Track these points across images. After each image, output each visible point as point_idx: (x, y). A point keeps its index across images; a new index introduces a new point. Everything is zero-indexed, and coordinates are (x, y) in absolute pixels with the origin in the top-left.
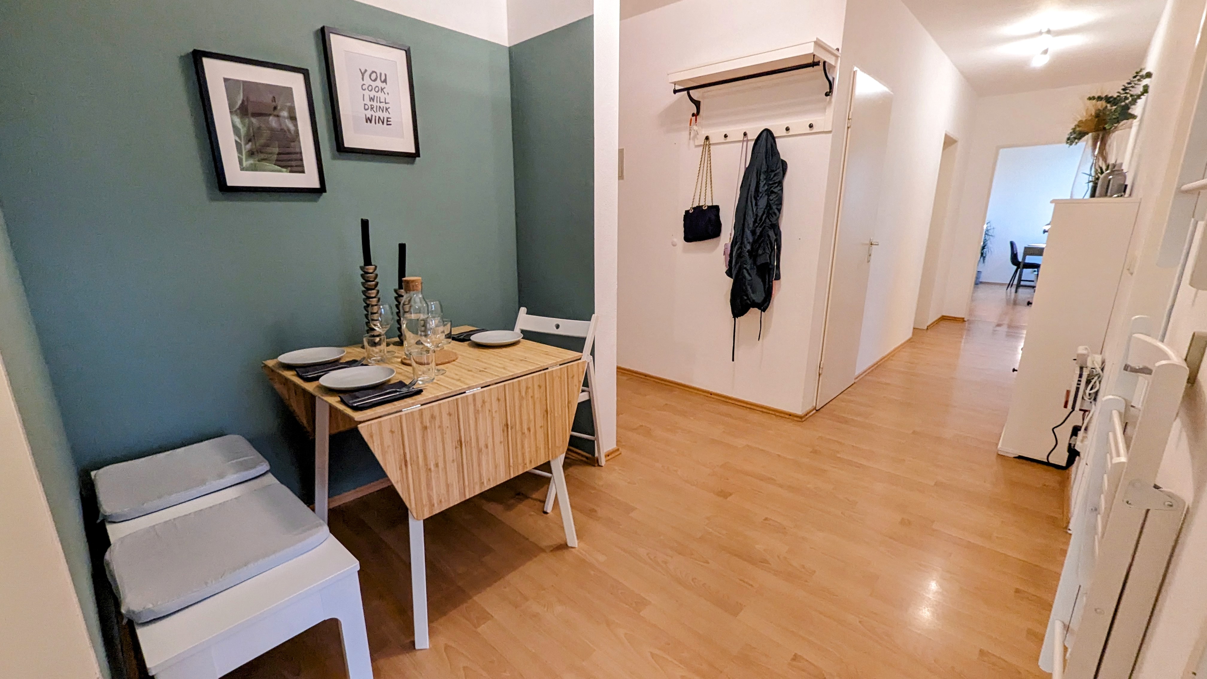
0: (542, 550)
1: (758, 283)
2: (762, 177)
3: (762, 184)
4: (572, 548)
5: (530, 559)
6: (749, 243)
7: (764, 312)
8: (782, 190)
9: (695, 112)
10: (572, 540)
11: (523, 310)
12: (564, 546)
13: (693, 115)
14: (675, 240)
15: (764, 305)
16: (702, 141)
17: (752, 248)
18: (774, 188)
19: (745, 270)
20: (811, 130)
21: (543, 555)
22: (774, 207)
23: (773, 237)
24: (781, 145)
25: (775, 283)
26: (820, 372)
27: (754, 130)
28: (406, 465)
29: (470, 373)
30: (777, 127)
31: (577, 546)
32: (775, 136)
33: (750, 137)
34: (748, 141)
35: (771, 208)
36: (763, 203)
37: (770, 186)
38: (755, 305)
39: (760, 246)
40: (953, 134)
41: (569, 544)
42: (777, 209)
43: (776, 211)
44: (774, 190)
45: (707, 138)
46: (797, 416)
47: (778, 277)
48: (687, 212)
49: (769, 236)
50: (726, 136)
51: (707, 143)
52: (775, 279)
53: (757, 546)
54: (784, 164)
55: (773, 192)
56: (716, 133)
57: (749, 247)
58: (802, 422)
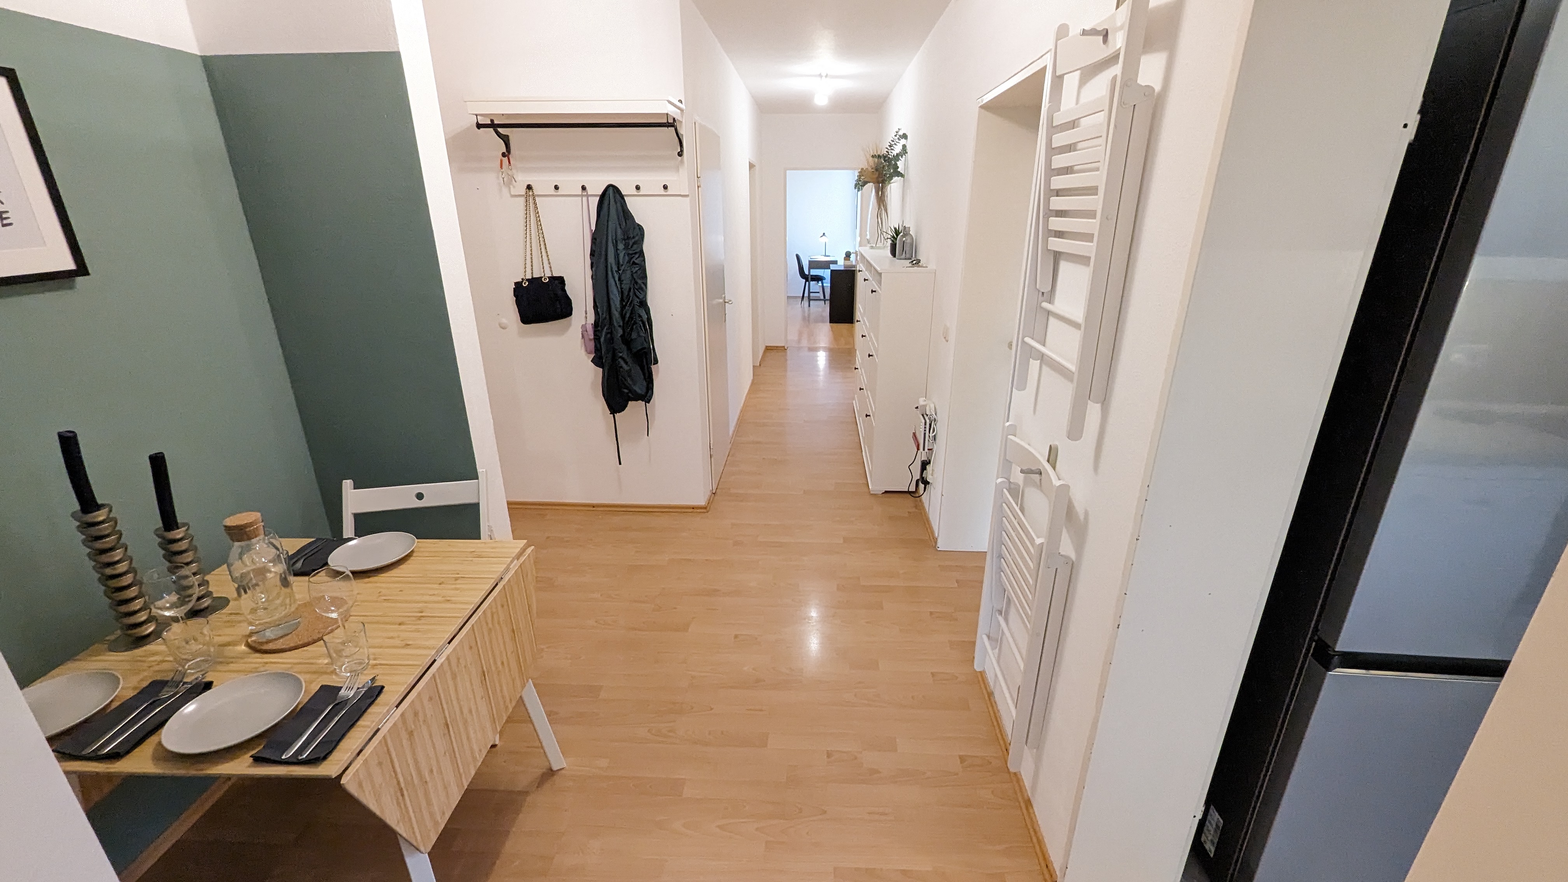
0: (526, 793)
1: (637, 371)
2: (621, 246)
3: (621, 255)
4: (561, 769)
5: (518, 812)
6: (620, 326)
7: (649, 403)
8: (644, 260)
9: (504, 150)
10: (558, 761)
11: (347, 484)
12: (550, 773)
13: (504, 155)
14: (504, 321)
15: (646, 396)
16: (523, 191)
17: (624, 331)
18: (636, 259)
19: (620, 360)
20: (666, 192)
21: (529, 799)
22: (640, 282)
23: (645, 317)
24: (632, 204)
25: (653, 367)
26: (712, 453)
27: (597, 185)
28: (403, 795)
29: (403, 627)
30: (625, 183)
31: (565, 765)
32: (623, 194)
33: (590, 191)
34: (588, 196)
35: (636, 283)
36: (627, 277)
37: (630, 256)
38: (637, 397)
39: (632, 329)
40: (754, 161)
41: (555, 768)
42: (643, 283)
43: (643, 286)
44: (636, 261)
45: (529, 187)
46: (701, 508)
47: (656, 362)
48: (518, 285)
49: (640, 316)
50: (556, 188)
51: (531, 193)
52: (654, 364)
53: (745, 668)
54: (640, 229)
55: (634, 263)
56: (542, 182)
57: (620, 332)
58: (707, 512)
